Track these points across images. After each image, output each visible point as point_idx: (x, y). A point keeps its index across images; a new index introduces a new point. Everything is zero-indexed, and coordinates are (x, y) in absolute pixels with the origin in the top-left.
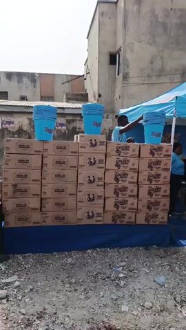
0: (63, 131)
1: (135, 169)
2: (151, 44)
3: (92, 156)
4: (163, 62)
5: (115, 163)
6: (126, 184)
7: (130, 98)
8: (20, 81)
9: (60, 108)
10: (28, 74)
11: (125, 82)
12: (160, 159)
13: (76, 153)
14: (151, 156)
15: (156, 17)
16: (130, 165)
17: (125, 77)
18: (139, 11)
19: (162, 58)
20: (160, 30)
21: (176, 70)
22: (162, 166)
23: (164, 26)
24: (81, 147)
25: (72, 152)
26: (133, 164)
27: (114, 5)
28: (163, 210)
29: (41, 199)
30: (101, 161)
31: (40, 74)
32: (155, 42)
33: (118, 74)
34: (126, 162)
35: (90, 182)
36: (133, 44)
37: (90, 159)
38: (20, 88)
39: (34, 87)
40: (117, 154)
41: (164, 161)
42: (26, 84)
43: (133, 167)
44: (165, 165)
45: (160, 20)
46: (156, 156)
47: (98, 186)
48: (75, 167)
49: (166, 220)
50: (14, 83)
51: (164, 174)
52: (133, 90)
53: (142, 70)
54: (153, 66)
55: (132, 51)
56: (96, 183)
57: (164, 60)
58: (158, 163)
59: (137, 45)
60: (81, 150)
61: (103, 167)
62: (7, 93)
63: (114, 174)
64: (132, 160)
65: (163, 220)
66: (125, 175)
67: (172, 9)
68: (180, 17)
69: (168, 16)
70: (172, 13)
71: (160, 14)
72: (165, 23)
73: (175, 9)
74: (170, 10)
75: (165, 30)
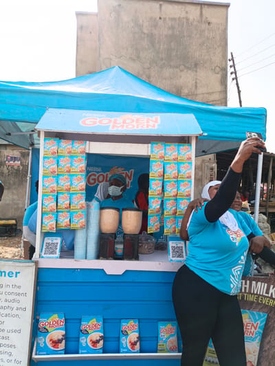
0: (16, 167)
2: (133, 60)
15: (140, 27)
18: (117, 20)
20: (145, 43)
23: (151, 36)
27: (95, 17)
32: (138, 57)
36: (111, 59)
45: (146, 31)
57: (152, 79)
59: (114, 61)
67: (160, 18)
68: (172, 28)
69: (155, 26)
70: (161, 22)
71: (146, 24)
72: (152, 34)
73: (165, 19)
74: (158, 18)
75: (152, 43)
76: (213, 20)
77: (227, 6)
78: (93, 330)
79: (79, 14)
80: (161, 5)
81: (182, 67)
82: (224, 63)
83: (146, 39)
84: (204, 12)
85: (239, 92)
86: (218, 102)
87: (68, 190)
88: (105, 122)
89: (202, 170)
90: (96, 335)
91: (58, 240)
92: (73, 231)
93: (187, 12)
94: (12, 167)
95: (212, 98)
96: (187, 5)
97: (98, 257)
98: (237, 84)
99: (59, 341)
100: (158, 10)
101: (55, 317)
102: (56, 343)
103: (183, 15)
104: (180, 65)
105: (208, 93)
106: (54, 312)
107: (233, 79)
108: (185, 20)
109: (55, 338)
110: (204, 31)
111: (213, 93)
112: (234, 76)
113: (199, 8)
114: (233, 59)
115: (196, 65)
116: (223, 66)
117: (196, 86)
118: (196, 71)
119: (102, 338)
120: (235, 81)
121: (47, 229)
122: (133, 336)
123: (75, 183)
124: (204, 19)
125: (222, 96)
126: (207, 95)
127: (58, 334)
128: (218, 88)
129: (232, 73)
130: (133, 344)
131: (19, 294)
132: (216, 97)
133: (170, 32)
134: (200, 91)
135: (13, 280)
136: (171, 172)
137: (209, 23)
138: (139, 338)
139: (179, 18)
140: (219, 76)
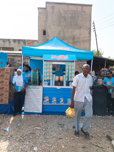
0: (20, 64)
2: (58, 26)
4: (64, 33)
8: (19, 43)
9: (19, 53)
12: (4, 74)
15: (61, 14)
18: (53, 12)
19: (64, 32)
20: (62, 20)
21: (70, 37)
23: (64, 17)
27: (45, 10)
28: (5, 98)
32: (60, 25)
36: (51, 26)
38: (19, 46)
41: (6, 75)
42: (22, 44)
44: (6, 77)
45: (63, 15)
49: (7, 102)
50: (17, 44)
51: (5, 81)
54: (60, 35)
55: (50, 29)
57: (65, 33)
62: (13, 48)
65: (6, 102)
67: (68, 10)
68: (72, 14)
69: (66, 13)
70: (68, 12)
71: (63, 13)
72: (65, 16)
73: (69, 11)
74: (67, 11)
75: (65, 20)
76: (86, 11)
77: (91, 6)
78: (54, 100)
79: (39, 8)
80: (68, 6)
81: (75, 28)
82: (90, 26)
83: (63, 19)
84: (83, 8)
85: (96, 36)
86: (88, 40)
87: (49, 72)
88: (56, 57)
89: (82, 64)
90: (55, 100)
91: (47, 82)
92: (50, 80)
93: (77, 8)
94: (19, 63)
95: (85, 39)
96: (77, 5)
97: (55, 86)
98: (95, 33)
99: (48, 101)
100: (67, 8)
101: (47, 97)
102: (47, 102)
103: (76, 9)
104: (74, 28)
105: (84, 37)
106: (47, 96)
107: (94, 31)
108: (76, 11)
109: (47, 101)
110: (83, 15)
111: (86, 37)
112: (94, 30)
113: (81, 6)
114: (94, 23)
115: (80, 27)
116: (90, 27)
117: (80, 35)
118: (80, 30)
119: (56, 101)
120: (95, 31)
121: (45, 80)
122: (62, 101)
123: (50, 70)
124: (83, 10)
125: (89, 38)
126: (84, 38)
127: (48, 100)
128: (88, 35)
129: (93, 29)
130: (62, 102)
131: (40, 92)
132: (87, 39)
133: (71, 16)
134: (81, 36)
135: (38, 89)
136: (70, 68)
137: (85, 12)
138: (63, 101)
139: (74, 10)
140: (88, 31)
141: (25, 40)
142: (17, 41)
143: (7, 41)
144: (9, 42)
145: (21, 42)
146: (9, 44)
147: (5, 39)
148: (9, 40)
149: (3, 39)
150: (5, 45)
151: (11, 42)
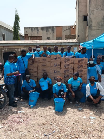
1: (72, 68)
2: (102, 10)
3: (55, 63)
5: (64, 66)
6: (69, 74)
7: (92, 37)
8: (47, 31)
10: (50, 27)
11: (90, 29)
12: (83, 64)
13: (49, 62)
14: (79, 63)
16: (70, 67)
17: (90, 27)
22: (83, 67)
24: (51, 60)
25: (48, 62)
26: (71, 66)
29: (38, 78)
30: (59, 65)
31: (56, 27)
33: (88, 25)
34: (69, 65)
35: (55, 72)
36: (94, 11)
37: (55, 64)
38: (47, 34)
39: (53, 33)
40: (65, 62)
42: (50, 32)
43: (71, 67)
44: (85, 67)
46: (81, 63)
47: (58, 74)
48: (49, 67)
50: (45, 32)
52: (94, 32)
53: (98, 23)
55: (93, 14)
56: (57, 73)
58: (82, 66)
59: (95, 11)
60: (51, 61)
61: (59, 67)
62: (42, 36)
63: (64, 70)
64: (71, 65)
66: (68, 70)
141: (53, 27)
142: (45, 29)
143: (35, 29)
144: (37, 31)
145: (49, 30)
146: (37, 32)
147: (33, 28)
148: (37, 28)
149: (31, 28)
150: (33, 34)
151: (39, 30)
